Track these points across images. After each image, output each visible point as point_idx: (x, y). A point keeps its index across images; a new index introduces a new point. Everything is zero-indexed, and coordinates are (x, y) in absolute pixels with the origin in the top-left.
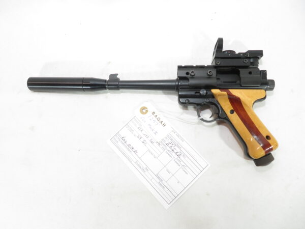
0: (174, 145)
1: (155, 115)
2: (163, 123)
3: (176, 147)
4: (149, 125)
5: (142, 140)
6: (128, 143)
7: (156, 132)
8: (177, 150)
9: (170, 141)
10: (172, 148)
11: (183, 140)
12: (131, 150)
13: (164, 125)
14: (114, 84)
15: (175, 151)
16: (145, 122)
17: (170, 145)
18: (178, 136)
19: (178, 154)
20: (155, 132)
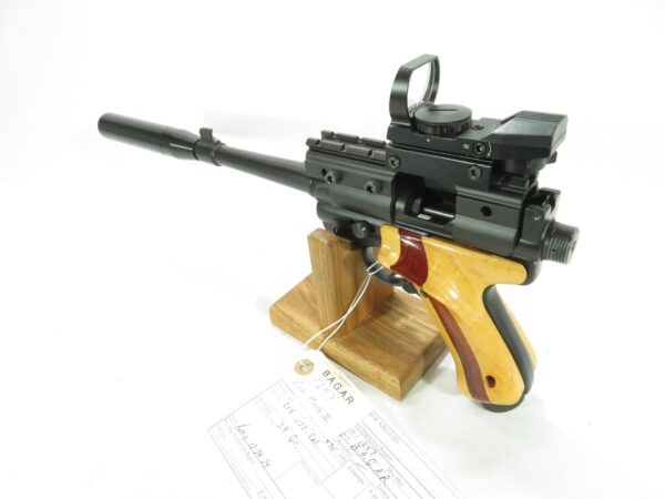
0: (371, 451)
1: (329, 377)
2: (347, 396)
3: (377, 456)
4: (313, 398)
5: (289, 434)
6: (250, 441)
7: (329, 416)
8: (381, 463)
9: (362, 438)
10: (367, 458)
11: (396, 439)
12: (255, 460)
13: (350, 400)
14: (204, 148)
15: (375, 467)
16: (303, 391)
17: (361, 450)
18: (384, 428)
19: (381, 474)
20: (325, 415)
